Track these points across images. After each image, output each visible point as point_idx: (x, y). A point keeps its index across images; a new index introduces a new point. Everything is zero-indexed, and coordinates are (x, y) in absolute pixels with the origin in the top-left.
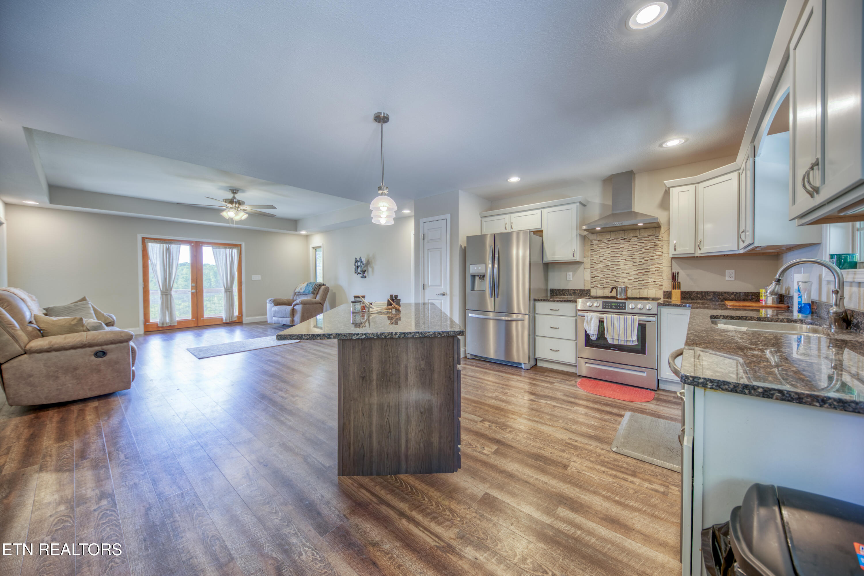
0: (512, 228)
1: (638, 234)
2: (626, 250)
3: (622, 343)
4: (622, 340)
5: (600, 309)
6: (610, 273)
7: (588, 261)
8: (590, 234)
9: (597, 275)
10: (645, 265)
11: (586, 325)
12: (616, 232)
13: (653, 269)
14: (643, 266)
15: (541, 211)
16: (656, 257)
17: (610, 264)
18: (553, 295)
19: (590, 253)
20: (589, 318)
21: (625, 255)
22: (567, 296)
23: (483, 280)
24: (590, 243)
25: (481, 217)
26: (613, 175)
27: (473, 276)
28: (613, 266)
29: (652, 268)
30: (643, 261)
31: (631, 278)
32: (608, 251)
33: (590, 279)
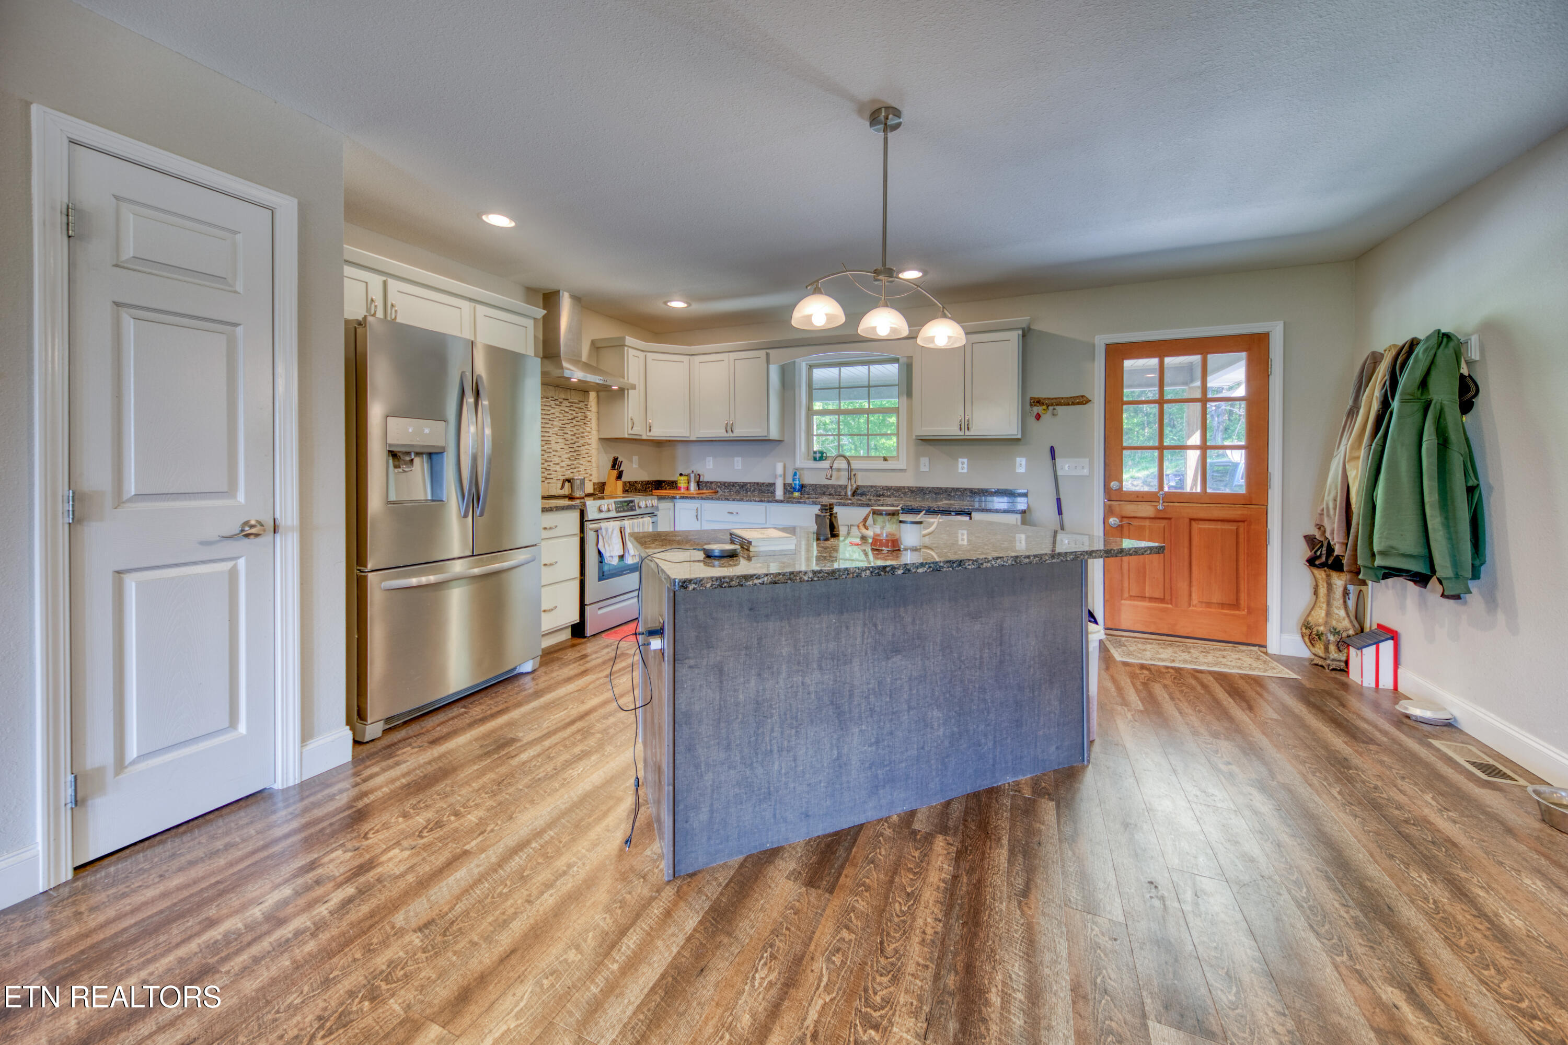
1: (569, 397)
2: (558, 419)
5: (614, 513)
14: (575, 446)
21: (557, 426)
29: (582, 450)
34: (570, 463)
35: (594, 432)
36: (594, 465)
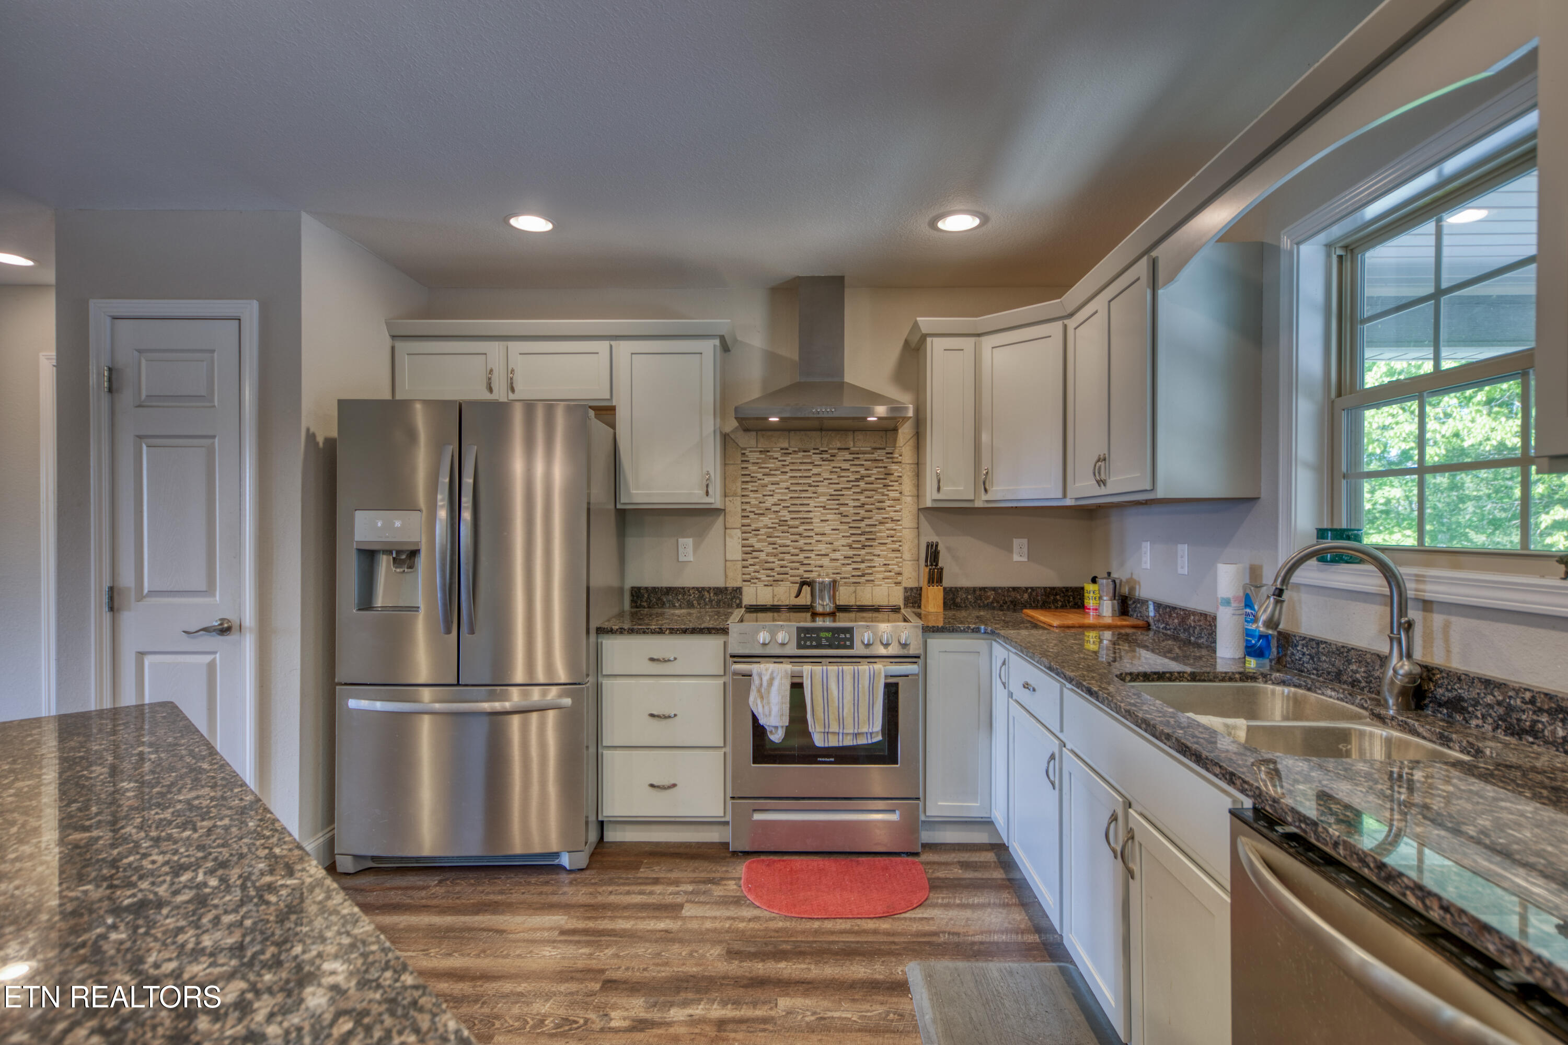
0: (513, 390)
1: (852, 445)
2: (826, 482)
3: (848, 742)
4: (847, 734)
5: (792, 649)
6: (788, 542)
7: (734, 506)
8: (741, 433)
9: (758, 546)
10: (867, 522)
11: (755, 699)
12: (803, 433)
13: (882, 532)
14: (862, 524)
15: (611, 346)
16: (888, 503)
17: (788, 517)
18: (641, 606)
19: (739, 484)
20: (765, 679)
21: (823, 494)
22: (681, 607)
23: (411, 567)
24: (739, 458)
25: (393, 337)
26: (799, 278)
27: (369, 556)
28: (797, 522)
29: (880, 531)
30: (862, 512)
31: (837, 555)
32: (785, 481)
33: (739, 556)
34: (851, 553)
35: (908, 500)
36: (907, 556)
